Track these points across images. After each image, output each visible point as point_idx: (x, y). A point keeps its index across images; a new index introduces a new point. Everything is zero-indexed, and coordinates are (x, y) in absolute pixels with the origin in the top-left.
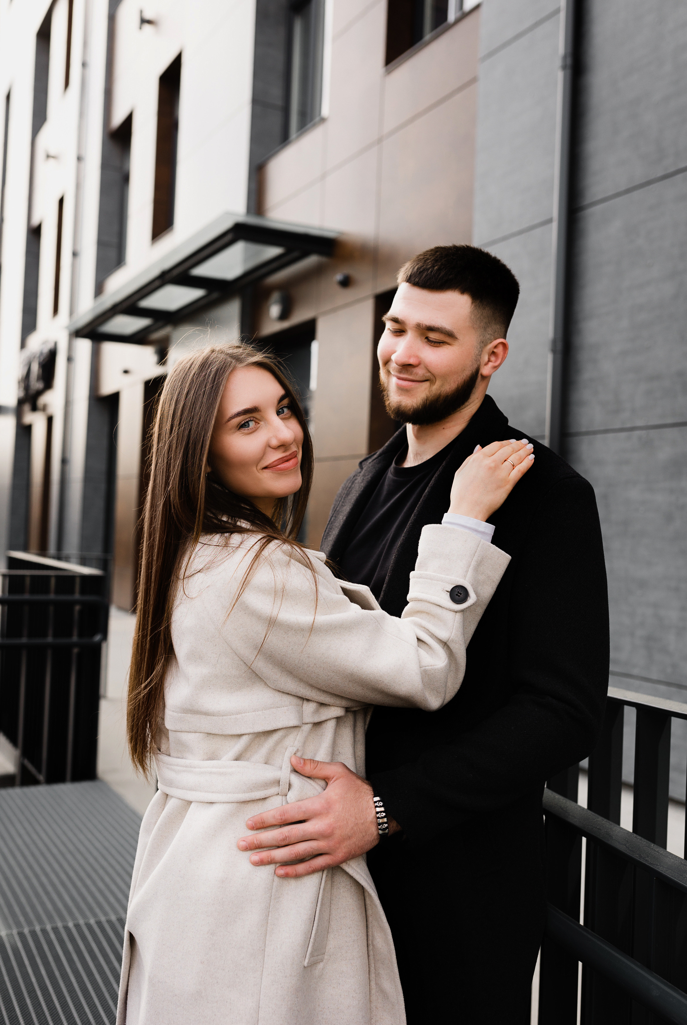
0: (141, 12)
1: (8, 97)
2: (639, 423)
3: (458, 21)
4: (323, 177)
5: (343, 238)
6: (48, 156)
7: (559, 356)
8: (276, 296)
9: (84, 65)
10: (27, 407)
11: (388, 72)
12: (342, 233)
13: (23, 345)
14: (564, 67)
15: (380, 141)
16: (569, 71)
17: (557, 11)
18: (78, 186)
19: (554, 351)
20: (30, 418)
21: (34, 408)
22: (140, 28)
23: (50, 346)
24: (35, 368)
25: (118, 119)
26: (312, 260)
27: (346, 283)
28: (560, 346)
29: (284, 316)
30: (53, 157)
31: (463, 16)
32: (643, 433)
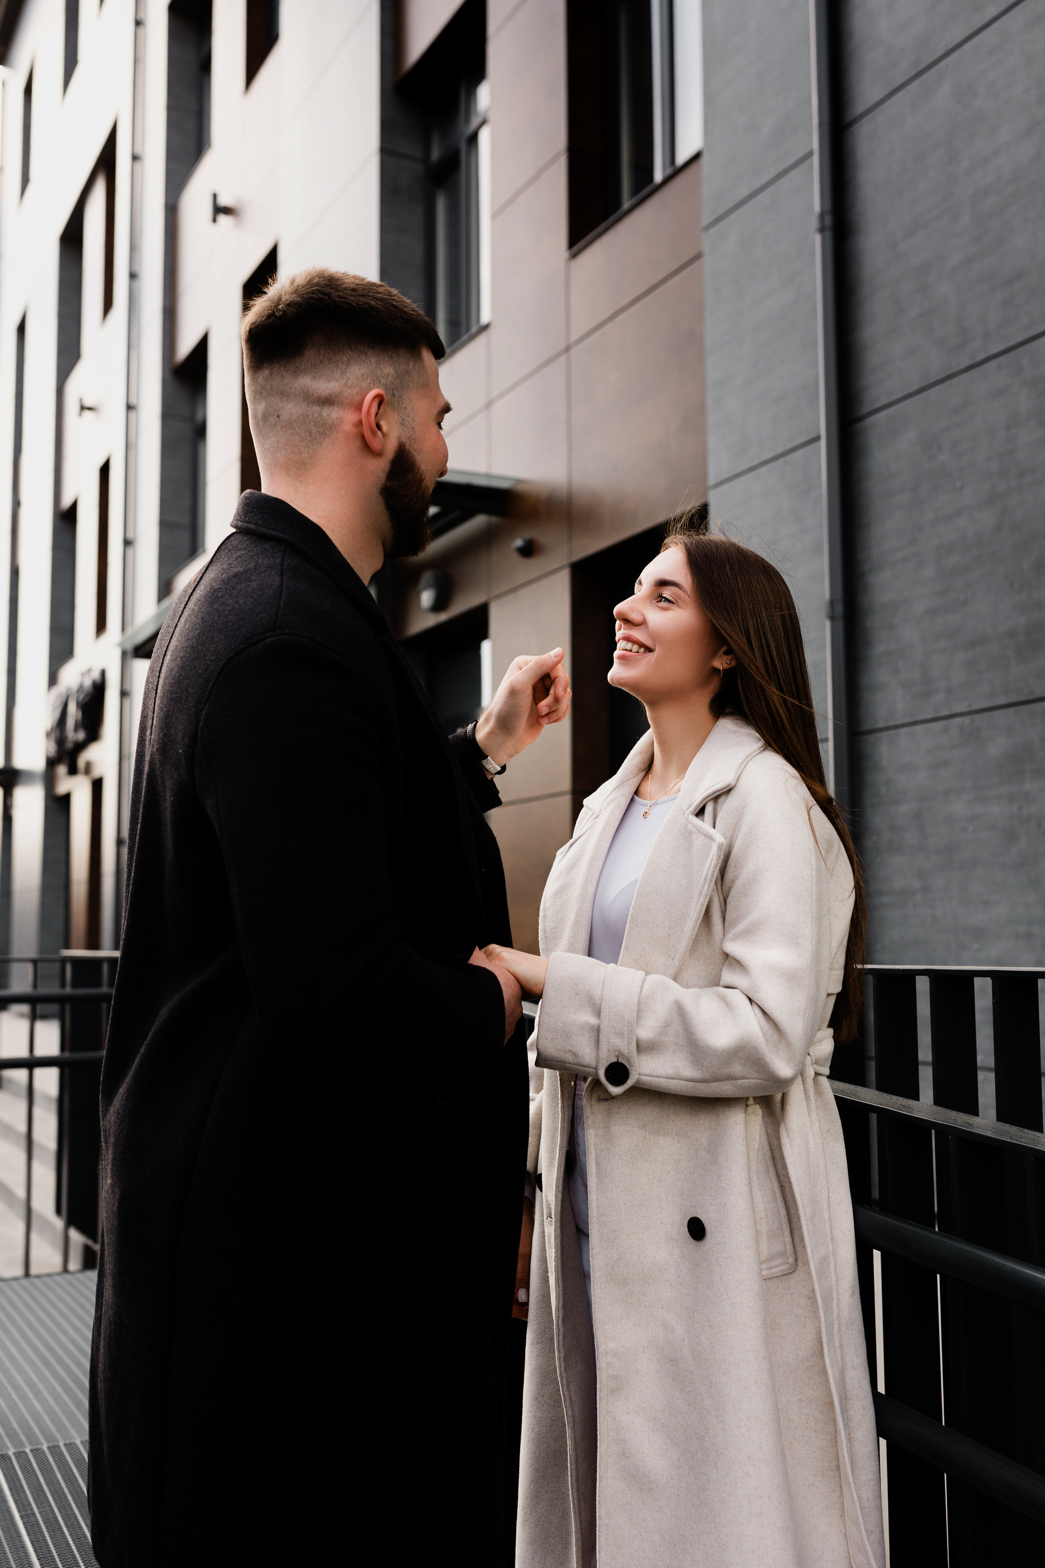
0: (215, 196)
1: (21, 329)
2: (960, 708)
3: (667, 180)
4: (489, 405)
5: (521, 488)
6: (83, 408)
7: (840, 624)
8: (427, 577)
9: (133, 276)
10: (62, 770)
11: (574, 256)
12: (519, 481)
13: (53, 680)
14: (822, 230)
15: (568, 349)
16: (829, 234)
17: (810, 154)
18: (129, 446)
19: (832, 618)
20: (65, 784)
21: (73, 771)
22: (214, 220)
23: (96, 675)
24: (73, 710)
25: (185, 346)
26: (479, 522)
27: (528, 551)
28: (840, 609)
29: (439, 605)
30: (90, 409)
31: (675, 172)
32: (966, 720)
